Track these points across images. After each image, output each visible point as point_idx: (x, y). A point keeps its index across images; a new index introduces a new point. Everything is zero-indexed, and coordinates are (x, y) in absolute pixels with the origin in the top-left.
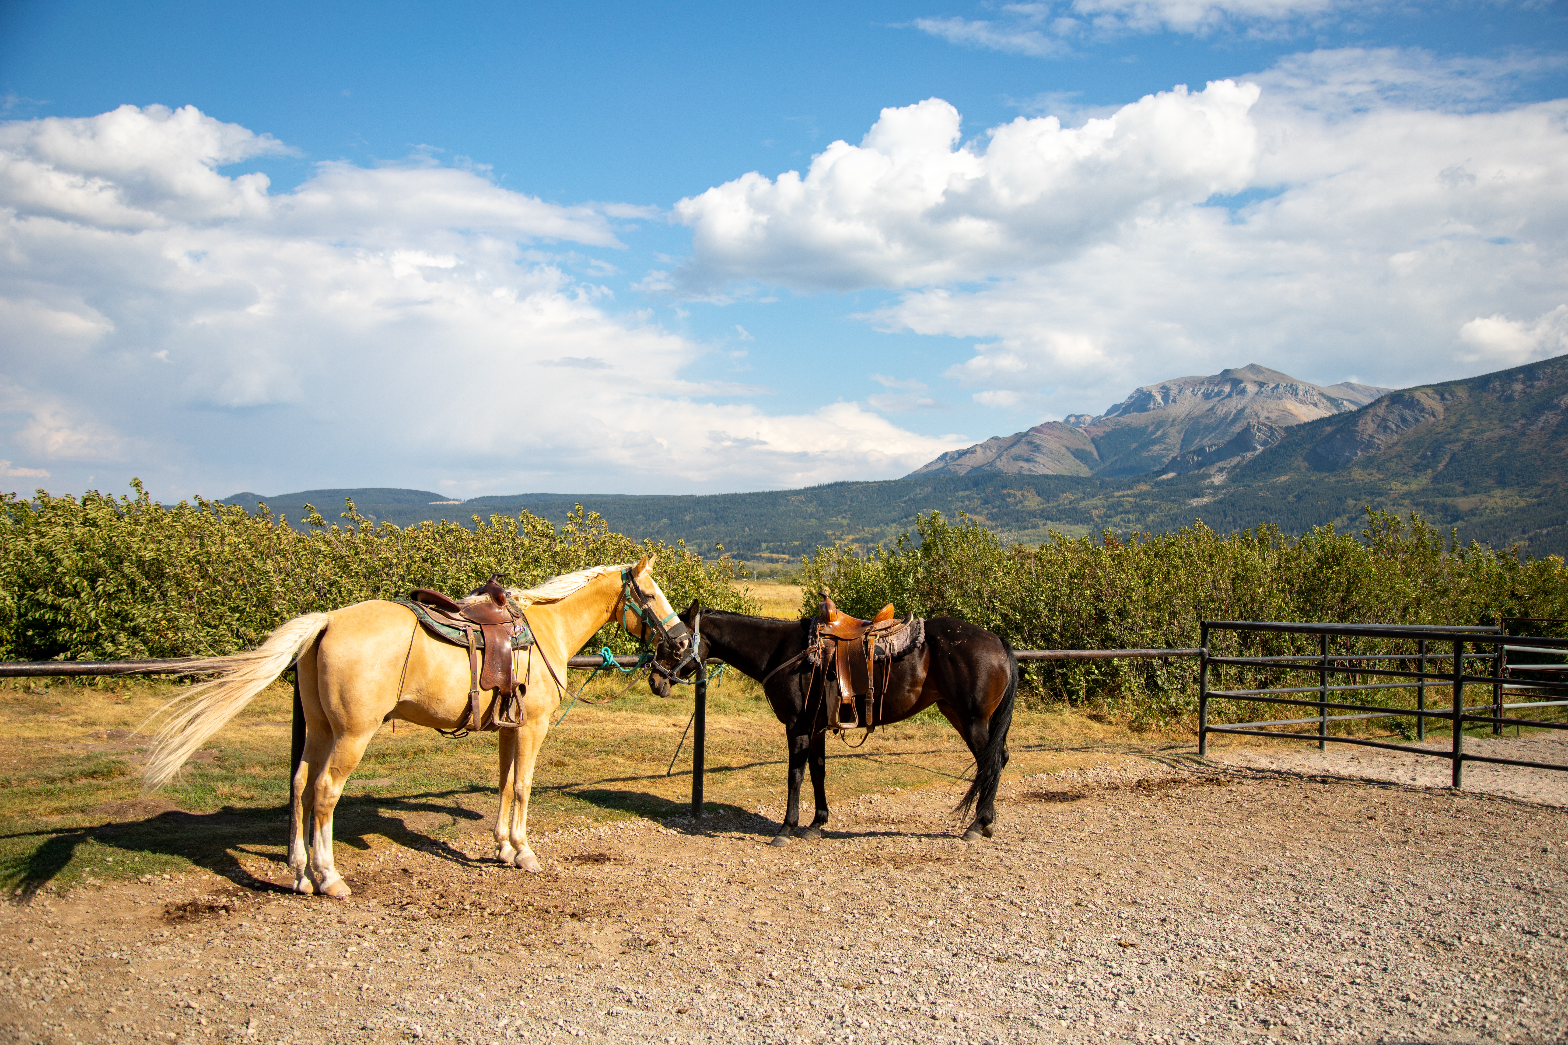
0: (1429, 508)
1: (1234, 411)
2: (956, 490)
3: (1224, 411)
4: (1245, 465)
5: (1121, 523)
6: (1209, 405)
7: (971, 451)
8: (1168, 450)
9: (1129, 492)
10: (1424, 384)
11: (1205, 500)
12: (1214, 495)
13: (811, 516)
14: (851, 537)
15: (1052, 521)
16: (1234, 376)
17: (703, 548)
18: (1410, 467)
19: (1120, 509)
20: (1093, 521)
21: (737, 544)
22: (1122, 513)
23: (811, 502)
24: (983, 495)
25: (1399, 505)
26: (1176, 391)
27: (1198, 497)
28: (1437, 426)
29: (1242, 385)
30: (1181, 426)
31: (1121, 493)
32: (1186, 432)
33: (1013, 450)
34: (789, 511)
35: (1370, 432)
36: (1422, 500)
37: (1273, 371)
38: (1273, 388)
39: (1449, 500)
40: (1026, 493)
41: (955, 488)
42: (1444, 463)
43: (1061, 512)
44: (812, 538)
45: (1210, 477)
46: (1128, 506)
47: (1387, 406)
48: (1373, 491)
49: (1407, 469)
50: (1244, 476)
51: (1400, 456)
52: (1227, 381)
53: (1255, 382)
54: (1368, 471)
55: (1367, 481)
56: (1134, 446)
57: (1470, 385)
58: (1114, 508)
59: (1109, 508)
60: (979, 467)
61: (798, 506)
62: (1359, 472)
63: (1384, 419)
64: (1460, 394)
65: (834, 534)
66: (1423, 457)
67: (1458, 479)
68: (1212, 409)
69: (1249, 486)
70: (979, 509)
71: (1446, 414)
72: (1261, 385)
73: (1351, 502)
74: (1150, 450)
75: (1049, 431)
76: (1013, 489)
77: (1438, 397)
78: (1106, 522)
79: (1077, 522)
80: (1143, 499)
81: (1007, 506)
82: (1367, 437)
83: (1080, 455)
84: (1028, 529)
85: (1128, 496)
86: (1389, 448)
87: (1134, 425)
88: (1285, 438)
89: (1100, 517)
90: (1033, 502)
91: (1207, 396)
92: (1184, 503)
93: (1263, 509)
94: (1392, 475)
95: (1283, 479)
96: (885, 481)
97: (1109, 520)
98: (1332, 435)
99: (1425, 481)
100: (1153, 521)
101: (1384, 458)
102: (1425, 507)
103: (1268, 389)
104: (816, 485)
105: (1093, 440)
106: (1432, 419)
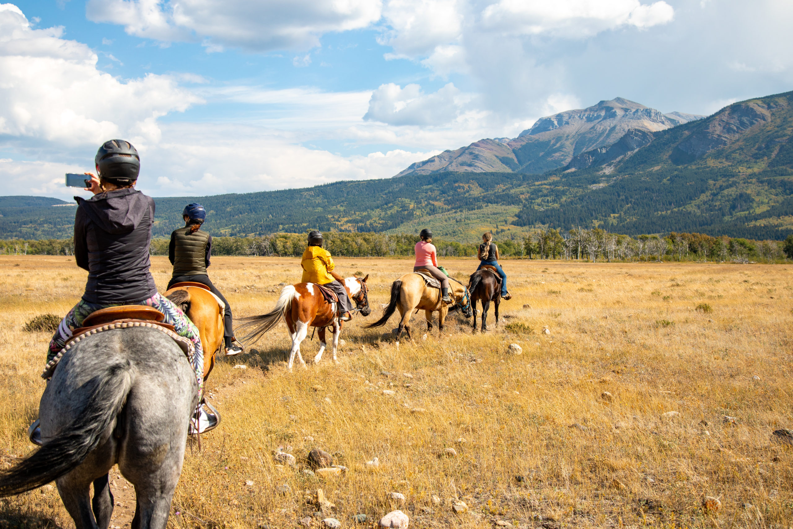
0: (772, 184)
1: (609, 128)
2: (422, 185)
3: (601, 129)
4: (627, 160)
5: (543, 203)
6: (590, 125)
7: (431, 161)
8: (565, 156)
9: (545, 182)
10: (755, 97)
11: (601, 185)
12: (608, 181)
13: (318, 205)
14: (346, 219)
15: (491, 203)
16: (607, 105)
17: (235, 230)
18: (750, 156)
19: (540, 194)
20: (522, 202)
21: (261, 227)
22: (542, 196)
23: (318, 196)
24: (440, 188)
25: (748, 182)
26: (567, 118)
27: (596, 183)
28: (767, 127)
29: (614, 111)
30: (573, 139)
31: (539, 183)
32: (577, 143)
33: (460, 158)
34: (303, 202)
35: (718, 132)
36: (765, 179)
37: (632, 102)
38: (635, 112)
39: (786, 178)
40: (471, 185)
41: (420, 184)
42: (776, 152)
43: (498, 197)
44: (317, 220)
45: (602, 170)
46: (545, 192)
47: (729, 114)
48: (726, 174)
49: (749, 158)
50: (627, 168)
51: (742, 149)
52: (602, 109)
53: (622, 108)
54: (719, 160)
55: (719, 167)
56: (541, 154)
57: (788, 96)
58: (536, 193)
59: (532, 193)
60: (437, 171)
61: (309, 199)
62: (712, 161)
63: (728, 123)
64: (781, 103)
65: (333, 217)
66: (759, 149)
67: (788, 163)
68: (593, 128)
69: (632, 174)
70: (438, 197)
71: (773, 118)
72: (626, 110)
73: (711, 182)
74: (553, 157)
75: (483, 145)
76: (461, 183)
77: (766, 106)
78: (531, 203)
79: (509, 204)
80: (556, 186)
81: (459, 195)
82: (716, 136)
83: (505, 161)
84: (475, 209)
85: (545, 184)
86: (733, 143)
87: (541, 140)
88: (655, 140)
89: (526, 200)
90: (476, 191)
91: (589, 119)
92: (587, 188)
93: (646, 189)
94: (738, 162)
95: (656, 168)
96: (371, 180)
97: (533, 201)
98: (689, 137)
99: (763, 166)
100: (565, 201)
101: (730, 150)
102: (768, 184)
103: (631, 113)
104: (323, 184)
105: (514, 151)
106: (763, 122)
